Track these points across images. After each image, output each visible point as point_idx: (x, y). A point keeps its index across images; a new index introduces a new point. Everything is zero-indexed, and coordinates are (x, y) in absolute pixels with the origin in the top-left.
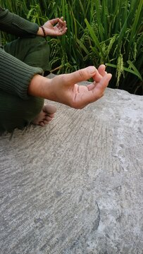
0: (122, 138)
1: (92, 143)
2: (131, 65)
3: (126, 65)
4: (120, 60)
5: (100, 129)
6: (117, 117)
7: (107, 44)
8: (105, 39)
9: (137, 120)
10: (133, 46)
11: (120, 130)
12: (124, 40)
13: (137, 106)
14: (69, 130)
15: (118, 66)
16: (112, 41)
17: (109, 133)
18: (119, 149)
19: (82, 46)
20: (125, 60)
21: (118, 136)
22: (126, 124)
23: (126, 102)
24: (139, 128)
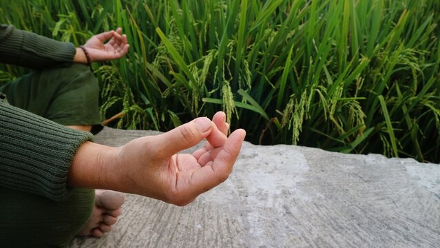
0: (259, 232)
2: (246, 97)
3: (238, 98)
4: (227, 91)
5: (215, 223)
6: (241, 193)
7: (200, 66)
8: (195, 59)
9: (278, 192)
10: (242, 66)
11: (253, 217)
12: (226, 58)
13: (270, 165)
14: (155, 235)
15: (225, 101)
16: (207, 60)
17: (233, 227)
19: (157, 73)
20: (234, 89)
21: (251, 231)
22: (261, 204)
23: (250, 161)
24: (285, 207)
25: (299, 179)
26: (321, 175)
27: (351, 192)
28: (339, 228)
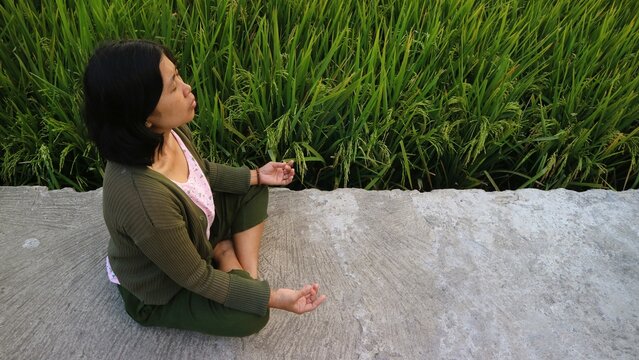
0: (342, 255)
1: (322, 270)
2: (309, 148)
5: (320, 253)
6: (327, 233)
9: (346, 229)
11: (337, 246)
13: (337, 208)
14: (296, 265)
17: (329, 254)
18: (346, 266)
19: (231, 129)
21: (339, 254)
22: (339, 238)
23: (324, 207)
24: (351, 238)
25: (355, 217)
26: (366, 212)
27: (383, 222)
28: (378, 246)
